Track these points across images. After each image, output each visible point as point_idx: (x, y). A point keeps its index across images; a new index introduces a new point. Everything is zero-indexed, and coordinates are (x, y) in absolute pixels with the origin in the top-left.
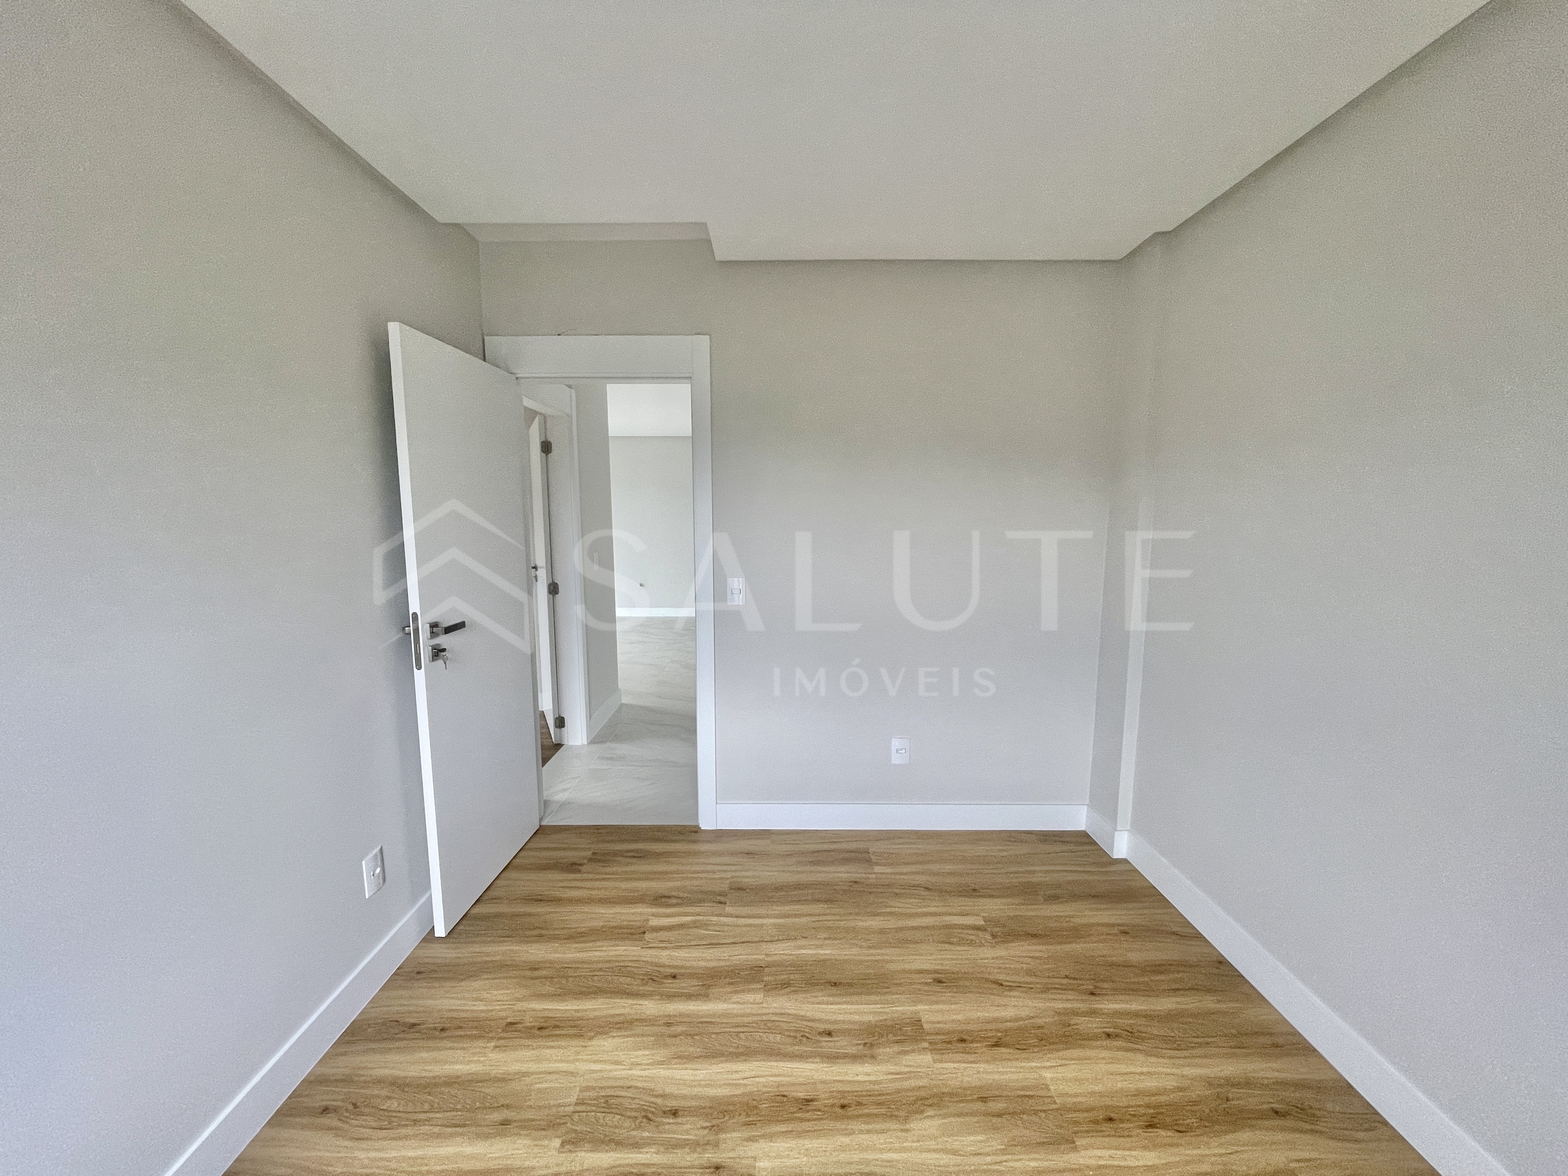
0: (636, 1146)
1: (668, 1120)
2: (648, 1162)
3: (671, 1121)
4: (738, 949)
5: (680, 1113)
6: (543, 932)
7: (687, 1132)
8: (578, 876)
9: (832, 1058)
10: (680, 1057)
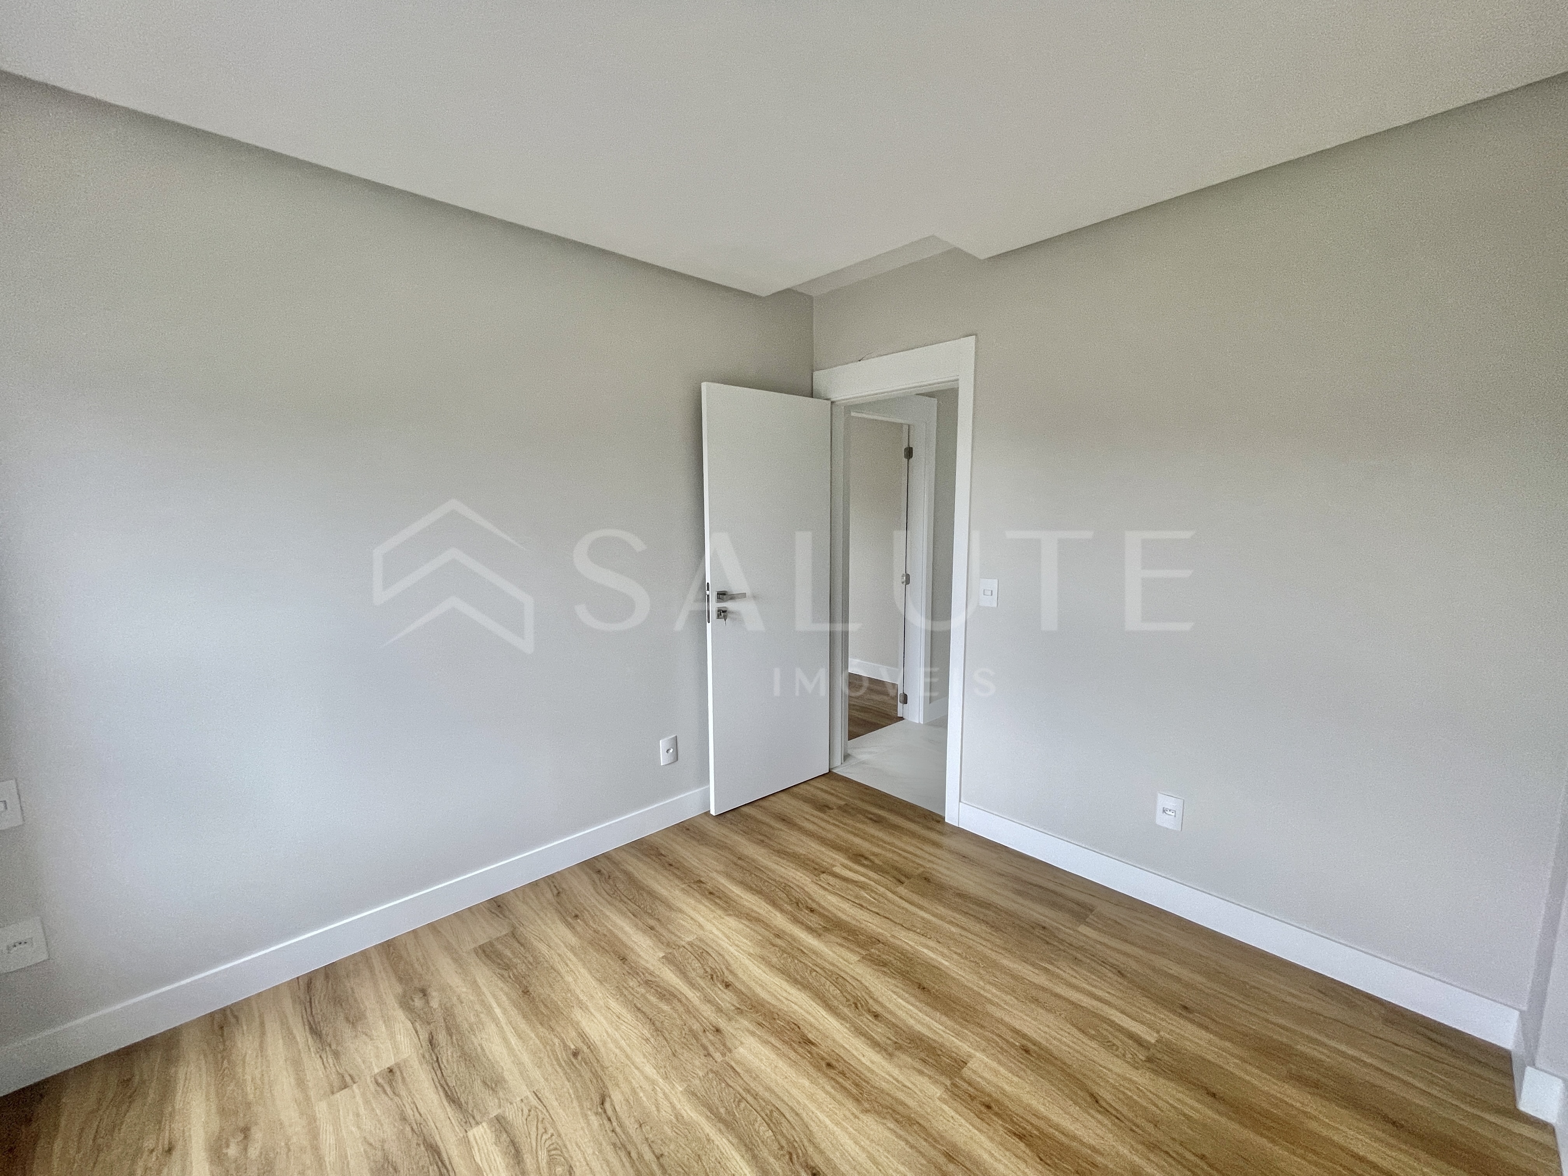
0: (692, 985)
1: (720, 986)
2: (689, 998)
3: (722, 988)
4: (877, 920)
5: (730, 988)
6: (767, 840)
7: (723, 1000)
8: (822, 815)
9: (859, 1032)
10: (763, 959)
